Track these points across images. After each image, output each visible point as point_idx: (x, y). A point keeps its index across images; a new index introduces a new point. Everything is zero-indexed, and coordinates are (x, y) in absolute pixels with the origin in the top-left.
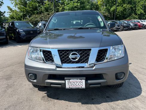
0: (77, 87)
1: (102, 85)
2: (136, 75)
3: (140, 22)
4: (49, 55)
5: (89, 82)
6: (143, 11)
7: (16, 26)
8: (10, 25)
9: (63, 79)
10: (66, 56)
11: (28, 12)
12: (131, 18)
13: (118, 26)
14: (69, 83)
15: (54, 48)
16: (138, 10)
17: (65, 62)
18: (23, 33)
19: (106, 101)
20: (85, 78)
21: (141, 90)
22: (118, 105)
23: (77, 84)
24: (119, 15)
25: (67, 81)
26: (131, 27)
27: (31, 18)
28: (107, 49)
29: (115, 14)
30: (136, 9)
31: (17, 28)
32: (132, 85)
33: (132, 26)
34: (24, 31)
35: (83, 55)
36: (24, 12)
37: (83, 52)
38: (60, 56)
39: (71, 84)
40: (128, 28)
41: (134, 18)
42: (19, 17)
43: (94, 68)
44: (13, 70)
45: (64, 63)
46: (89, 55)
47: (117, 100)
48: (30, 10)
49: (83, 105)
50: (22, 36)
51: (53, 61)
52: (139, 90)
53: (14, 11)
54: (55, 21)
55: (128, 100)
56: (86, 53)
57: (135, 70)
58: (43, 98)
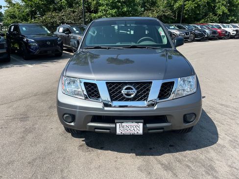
0: (132, 132)
1: (165, 130)
2: (212, 115)
3: (220, 28)
4: (93, 89)
5: (148, 125)
6: (227, 10)
7: (22, 33)
8: (12, 30)
9: (113, 122)
10: (117, 90)
11: (38, 7)
12: (208, 21)
13: (186, 33)
14: (121, 127)
15: (100, 79)
16: (219, 8)
17: (116, 100)
18: (34, 44)
19: (169, 152)
20: (142, 121)
21: (218, 137)
22: (185, 157)
23: (132, 128)
24: (188, 15)
25: (118, 125)
26: (206, 36)
27: (44, 17)
28: (174, 82)
29: (181, 13)
30: (215, 7)
31: (25, 36)
32: (204, 129)
33: (209, 34)
34: (36, 41)
35: (141, 90)
36: (31, 7)
37: (141, 86)
38: (109, 91)
39: (124, 128)
40: (201, 37)
41: (212, 21)
42: (23, 16)
43: (155, 108)
44: (28, 105)
45: (114, 100)
46: (148, 90)
47: (184, 150)
48: (42, 4)
49: (138, 156)
50: (32, 49)
51: (99, 97)
52: (214, 136)
53: (14, 5)
54: (94, 33)
55: (199, 150)
56: (145, 88)
57: (210, 106)
58: (81, 148)
